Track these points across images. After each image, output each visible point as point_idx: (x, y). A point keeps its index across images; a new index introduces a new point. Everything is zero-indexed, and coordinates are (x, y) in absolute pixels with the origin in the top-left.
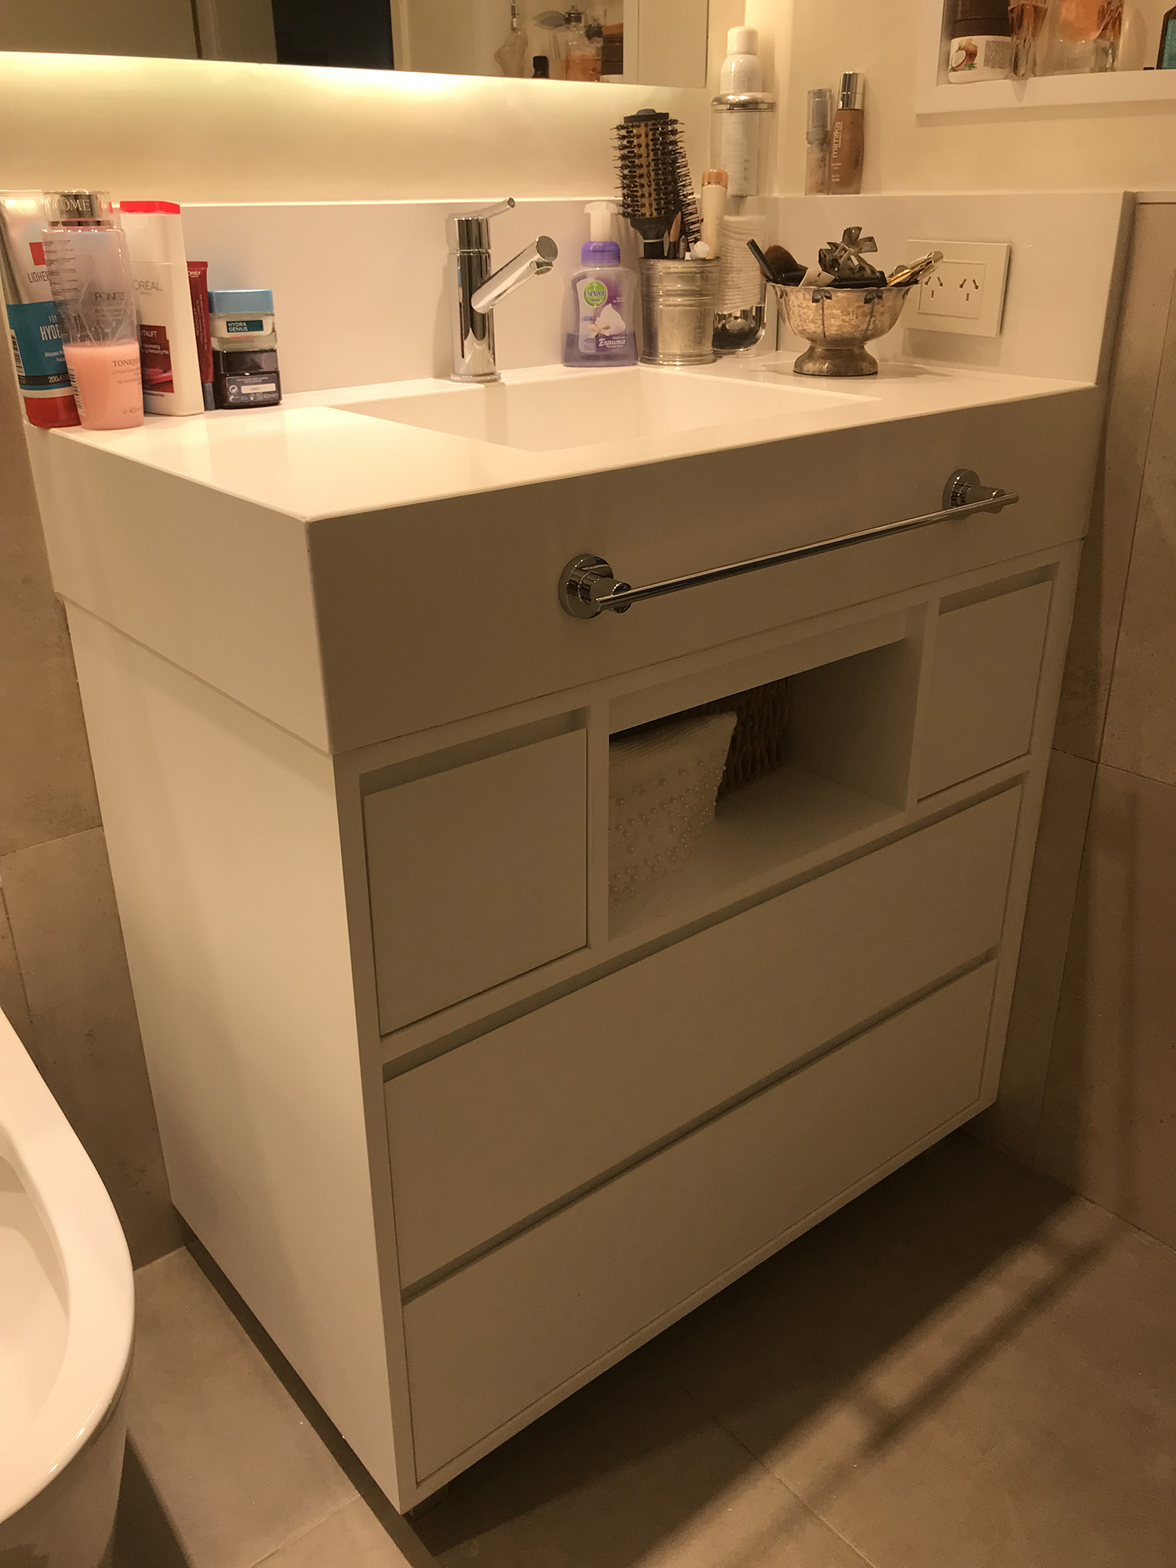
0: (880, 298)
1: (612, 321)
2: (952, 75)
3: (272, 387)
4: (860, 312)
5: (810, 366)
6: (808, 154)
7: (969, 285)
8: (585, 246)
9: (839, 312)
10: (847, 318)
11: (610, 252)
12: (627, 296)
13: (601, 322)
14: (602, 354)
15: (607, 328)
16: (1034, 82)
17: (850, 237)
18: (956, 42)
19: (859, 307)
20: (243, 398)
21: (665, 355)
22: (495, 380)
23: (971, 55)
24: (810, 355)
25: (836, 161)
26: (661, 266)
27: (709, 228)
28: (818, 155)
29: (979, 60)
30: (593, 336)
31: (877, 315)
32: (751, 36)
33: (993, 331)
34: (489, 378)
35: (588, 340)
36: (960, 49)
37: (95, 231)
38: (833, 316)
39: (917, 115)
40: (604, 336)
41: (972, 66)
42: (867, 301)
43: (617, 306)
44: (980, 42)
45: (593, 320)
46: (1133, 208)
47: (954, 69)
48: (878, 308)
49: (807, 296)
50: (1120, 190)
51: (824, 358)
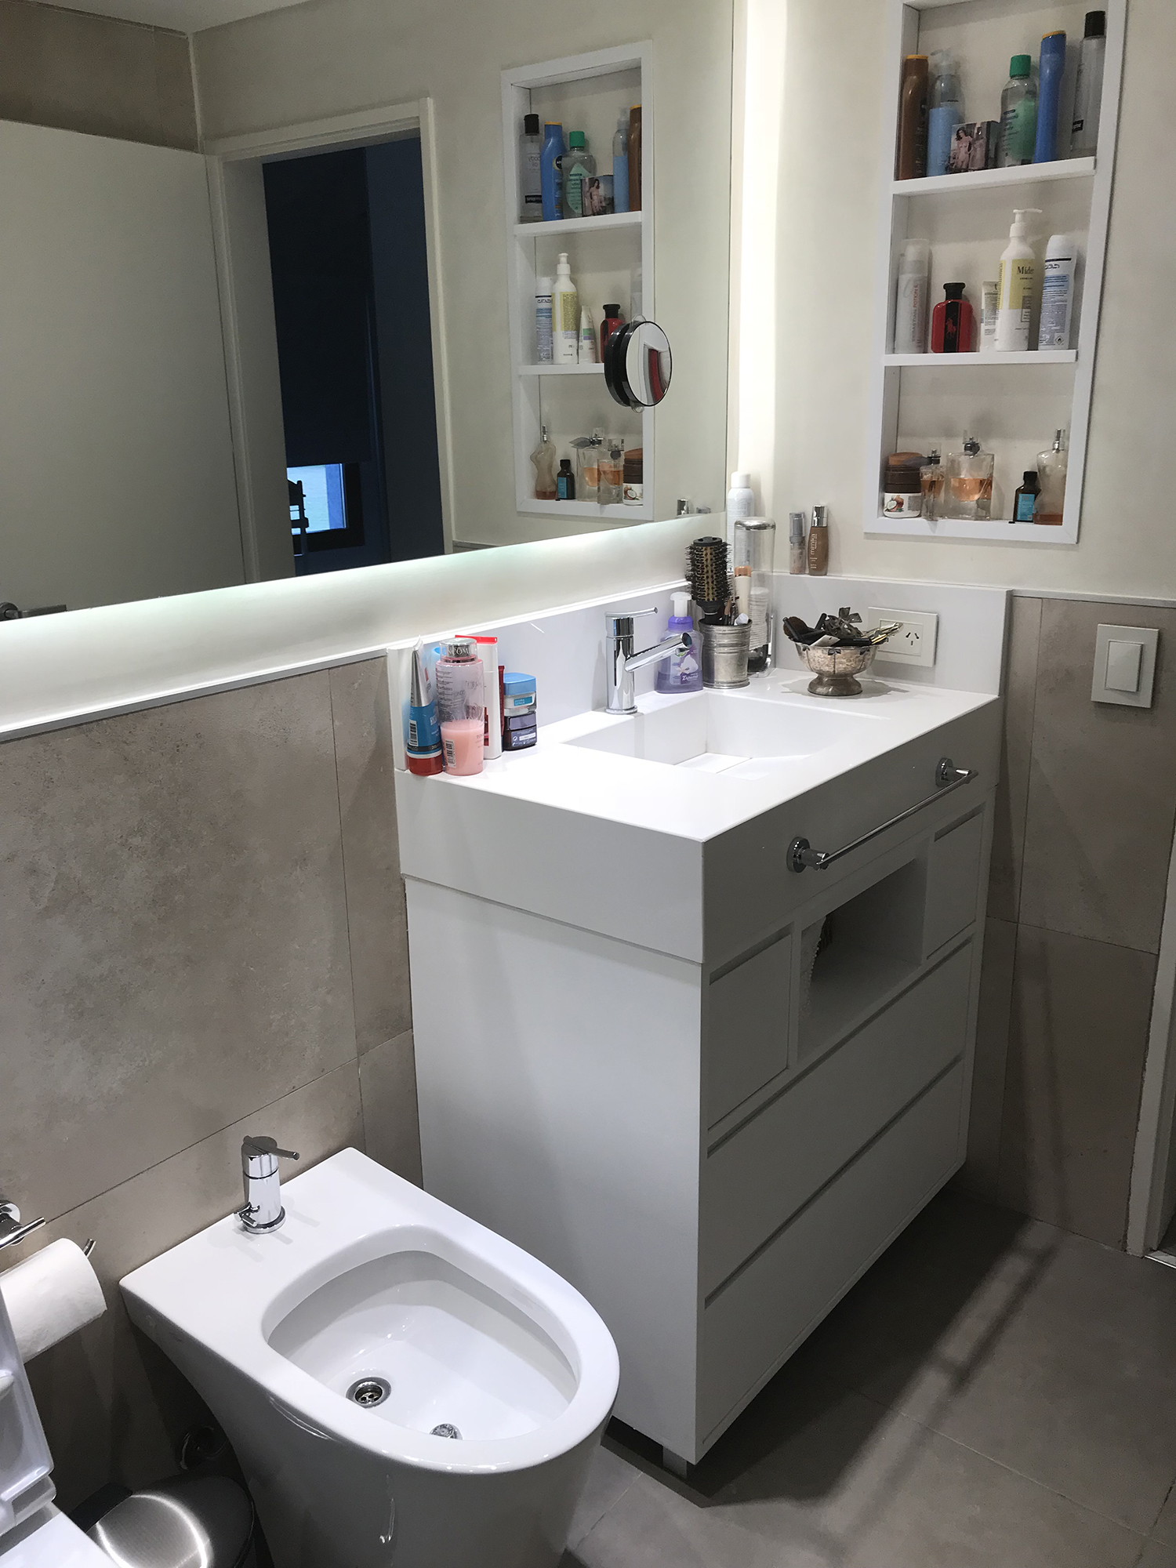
0: (869, 651)
1: (691, 664)
2: (887, 513)
3: (533, 735)
4: (857, 659)
5: (820, 690)
6: (791, 549)
7: (912, 637)
8: (670, 619)
9: (845, 660)
10: (849, 664)
11: (688, 621)
12: (698, 650)
13: (684, 666)
14: (685, 685)
15: (687, 669)
16: (941, 521)
17: (843, 613)
18: (888, 496)
19: (857, 657)
20: (520, 743)
21: (718, 683)
22: (636, 712)
23: (900, 504)
24: (818, 682)
25: (813, 556)
26: (717, 630)
27: (742, 604)
28: (797, 551)
29: (905, 507)
30: (679, 675)
31: (866, 660)
32: (748, 477)
33: (931, 664)
34: (632, 711)
35: (676, 677)
36: (892, 500)
37: (468, 665)
38: (841, 663)
39: (865, 533)
40: (685, 674)
41: (901, 510)
42: (861, 654)
43: (694, 656)
44: (905, 497)
45: (679, 665)
46: (1011, 598)
47: (888, 510)
48: (867, 657)
49: (825, 651)
50: (1003, 589)
51: (829, 685)
